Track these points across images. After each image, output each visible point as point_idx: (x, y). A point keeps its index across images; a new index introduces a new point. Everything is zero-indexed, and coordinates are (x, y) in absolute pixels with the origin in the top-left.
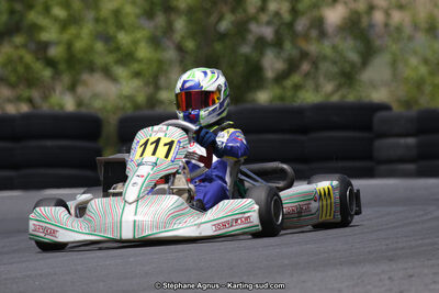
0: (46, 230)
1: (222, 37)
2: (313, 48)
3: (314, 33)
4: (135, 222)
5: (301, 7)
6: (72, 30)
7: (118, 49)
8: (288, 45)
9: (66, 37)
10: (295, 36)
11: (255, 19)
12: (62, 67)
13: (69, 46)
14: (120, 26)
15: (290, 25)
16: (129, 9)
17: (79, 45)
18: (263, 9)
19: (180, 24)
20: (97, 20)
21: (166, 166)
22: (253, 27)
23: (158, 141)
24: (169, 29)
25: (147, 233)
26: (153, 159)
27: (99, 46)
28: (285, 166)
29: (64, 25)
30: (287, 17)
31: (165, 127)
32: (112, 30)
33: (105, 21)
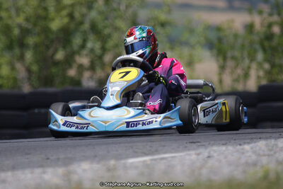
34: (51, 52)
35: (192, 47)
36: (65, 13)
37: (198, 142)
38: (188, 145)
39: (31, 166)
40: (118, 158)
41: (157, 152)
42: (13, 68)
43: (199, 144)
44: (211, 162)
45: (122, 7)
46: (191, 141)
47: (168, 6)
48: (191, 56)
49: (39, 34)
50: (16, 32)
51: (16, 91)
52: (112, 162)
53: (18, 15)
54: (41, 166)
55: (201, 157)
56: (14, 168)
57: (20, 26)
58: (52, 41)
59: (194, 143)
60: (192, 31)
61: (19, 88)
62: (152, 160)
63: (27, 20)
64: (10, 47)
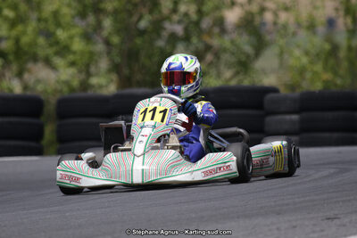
0: (71, 178)
1: (142, 33)
2: (215, 42)
3: (216, 30)
4: (143, 170)
5: (205, 8)
6: (20, 28)
7: (57, 43)
8: (194, 40)
9: (14, 33)
10: (200, 32)
11: (168, 18)
12: (11, 57)
13: (17, 41)
14: (58, 25)
15: (197, 24)
16: (65, 10)
17: (25, 40)
18: (175, 11)
19: (107, 23)
20: (39, 20)
21: (163, 129)
22: (167, 25)
23: (154, 109)
24: (99, 27)
25: (153, 178)
26: (152, 123)
27: (41, 41)
28: (241, 130)
29: (13, 24)
30: (194, 17)
31: (159, 99)
32: (52, 27)
33: (46, 21)
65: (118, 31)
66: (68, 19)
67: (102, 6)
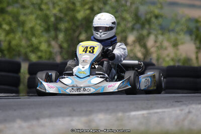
34: (76, 34)
35: (177, 33)
36: (87, 7)
37: (181, 102)
38: (174, 103)
39: (62, 115)
40: (124, 111)
41: (151, 108)
42: (49, 45)
43: (181, 103)
44: (190, 116)
45: (128, 4)
46: (176, 100)
47: (161, 3)
48: (176, 39)
49: (68, 22)
50: (53, 19)
51: (51, 61)
52: (120, 114)
53: (54, 8)
54: (70, 115)
55: (183, 112)
56: (50, 116)
57: (55, 15)
58: (78, 27)
59: (178, 102)
60: (177, 22)
61: (54, 59)
62: (148, 114)
63: (60, 11)
64: (47, 30)
65: (67, 41)
66: (39, 32)
67: (59, 26)
